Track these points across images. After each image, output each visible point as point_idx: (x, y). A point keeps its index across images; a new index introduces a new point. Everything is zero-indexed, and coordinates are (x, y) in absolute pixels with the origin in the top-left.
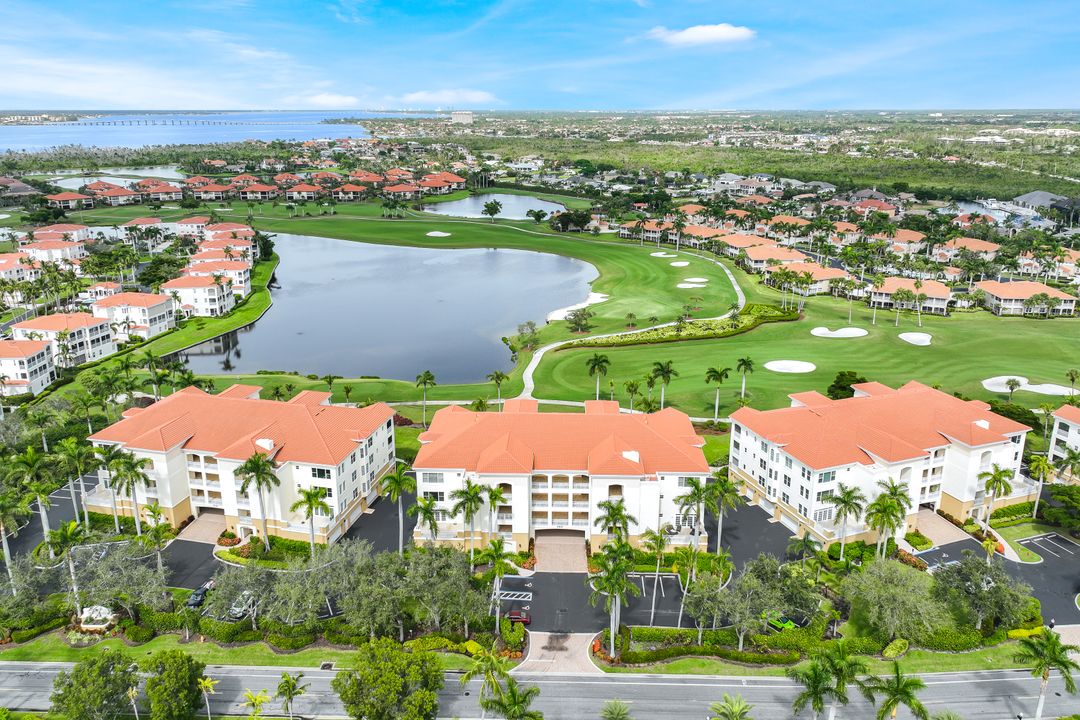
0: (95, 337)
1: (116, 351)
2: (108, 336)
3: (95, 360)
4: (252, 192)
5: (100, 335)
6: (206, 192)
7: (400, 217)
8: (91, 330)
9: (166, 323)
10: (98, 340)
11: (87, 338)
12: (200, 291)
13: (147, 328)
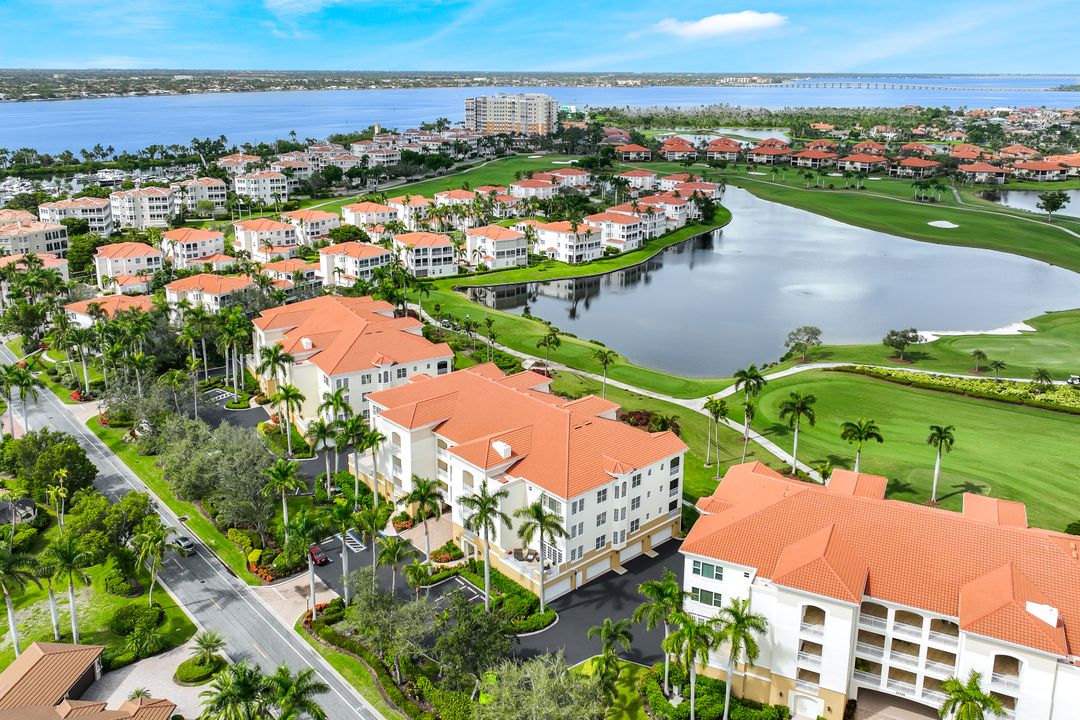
0: (436, 257)
1: (456, 273)
2: (450, 259)
3: (433, 276)
4: (803, 158)
5: (442, 256)
6: (758, 155)
7: (933, 200)
8: (434, 250)
9: (515, 259)
10: (439, 260)
11: (430, 256)
12: (563, 235)
13: (493, 259)
